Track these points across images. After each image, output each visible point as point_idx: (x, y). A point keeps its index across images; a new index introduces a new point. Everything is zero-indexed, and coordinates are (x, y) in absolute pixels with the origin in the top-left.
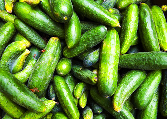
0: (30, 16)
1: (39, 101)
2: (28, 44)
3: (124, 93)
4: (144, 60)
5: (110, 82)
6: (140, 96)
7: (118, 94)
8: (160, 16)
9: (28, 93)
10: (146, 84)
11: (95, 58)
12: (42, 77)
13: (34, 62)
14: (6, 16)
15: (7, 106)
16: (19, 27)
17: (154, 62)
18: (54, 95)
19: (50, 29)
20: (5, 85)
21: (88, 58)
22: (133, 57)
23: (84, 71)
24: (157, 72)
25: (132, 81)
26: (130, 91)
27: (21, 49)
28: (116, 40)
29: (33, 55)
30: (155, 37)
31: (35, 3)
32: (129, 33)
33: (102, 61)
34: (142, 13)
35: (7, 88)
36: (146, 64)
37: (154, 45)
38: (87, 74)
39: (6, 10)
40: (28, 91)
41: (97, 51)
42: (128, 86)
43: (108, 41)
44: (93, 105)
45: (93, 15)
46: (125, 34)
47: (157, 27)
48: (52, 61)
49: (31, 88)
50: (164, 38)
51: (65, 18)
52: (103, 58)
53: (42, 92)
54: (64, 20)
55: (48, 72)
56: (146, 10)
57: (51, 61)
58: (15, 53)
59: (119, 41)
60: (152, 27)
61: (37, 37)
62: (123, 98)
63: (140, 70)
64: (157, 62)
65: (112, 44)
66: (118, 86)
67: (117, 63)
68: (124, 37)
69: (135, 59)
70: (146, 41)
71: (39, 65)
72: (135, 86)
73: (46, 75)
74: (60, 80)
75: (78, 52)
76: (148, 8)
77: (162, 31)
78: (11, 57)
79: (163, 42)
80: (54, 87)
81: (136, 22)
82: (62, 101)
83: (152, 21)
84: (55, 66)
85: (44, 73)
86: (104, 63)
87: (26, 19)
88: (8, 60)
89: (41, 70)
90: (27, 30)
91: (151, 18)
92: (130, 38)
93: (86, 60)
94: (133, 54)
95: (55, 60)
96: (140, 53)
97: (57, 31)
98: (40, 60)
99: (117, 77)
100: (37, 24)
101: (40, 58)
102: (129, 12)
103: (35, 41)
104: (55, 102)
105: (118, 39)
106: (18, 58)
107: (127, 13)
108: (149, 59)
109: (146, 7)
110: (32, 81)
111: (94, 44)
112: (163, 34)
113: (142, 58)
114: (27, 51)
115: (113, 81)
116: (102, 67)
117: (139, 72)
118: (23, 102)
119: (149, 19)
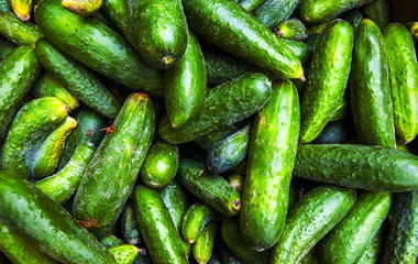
0: (78, 38)
1: (99, 252)
2: (72, 103)
3: (301, 243)
4: (353, 166)
5: (269, 219)
6: (336, 248)
7: (286, 245)
8: (405, 54)
9: (74, 232)
10: (353, 220)
11: (236, 153)
12: (108, 195)
13: (87, 152)
14: (13, 28)
15: (23, 258)
16: (49, 61)
17: (377, 175)
18: (135, 233)
19: (127, 74)
20: (17, 216)
21: (220, 152)
22: (329, 155)
23: (209, 178)
24: (381, 193)
25: (321, 215)
26: (315, 237)
27: (54, 118)
28: (290, 111)
29: (84, 131)
30: (386, 111)
31: (89, 10)
32: (325, 98)
33: (253, 164)
34: (361, 46)
35: (24, 223)
36: (358, 177)
37: (382, 130)
38: (215, 189)
39: (12, 11)
40: (74, 227)
41: (242, 134)
42: (311, 227)
43: (272, 112)
44: (225, 258)
45: (237, 47)
46: (315, 99)
47: (394, 81)
48: (133, 156)
49: (81, 219)
50: (408, 113)
51: (167, 60)
52: (255, 156)
53: (108, 226)
54: (164, 64)
55: (121, 183)
56: (372, 39)
57: (129, 155)
58: (39, 129)
59: (299, 114)
60: (382, 85)
61: (95, 88)
62: (297, 253)
63: (343, 188)
64: (385, 176)
65: (280, 121)
66: (287, 222)
67: (290, 168)
68: (311, 105)
69: (334, 162)
70: (364, 118)
71: (101, 165)
72: (326, 226)
73: (117, 188)
74: (149, 201)
75: (196, 133)
76: (379, 33)
77: (406, 95)
78: (29, 139)
79: (404, 122)
80: (136, 214)
81: (344, 71)
82: (155, 250)
83: (383, 70)
84: (139, 165)
85: (112, 185)
86: (258, 170)
87: (69, 47)
88: (21, 145)
89: (105, 179)
90: (69, 72)
91: (382, 61)
92: (326, 109)
93: (216, 155)
94: (330, 150)
95: (139, 153)
96: (345, 146)
97: (145, 78)
98: (102, 154)
99: (286, 204)
100: (96, 60)
101: (103, 148)
102: (329, 44)
103: (91, 98)
104: (136, 250)
105: (297, 110)
106: (49, 139)
107: (325, 45)
108: (367, 166)
109: (375, 33)
110: (83, 203)
111: (237, 118)
112: (407, 101)
113: (350, 161)
114: (70, 122)
115: (276, 215)
116: (252, 177)
117: (339, 194)
118: (62, 255)
119: (379, 64)
